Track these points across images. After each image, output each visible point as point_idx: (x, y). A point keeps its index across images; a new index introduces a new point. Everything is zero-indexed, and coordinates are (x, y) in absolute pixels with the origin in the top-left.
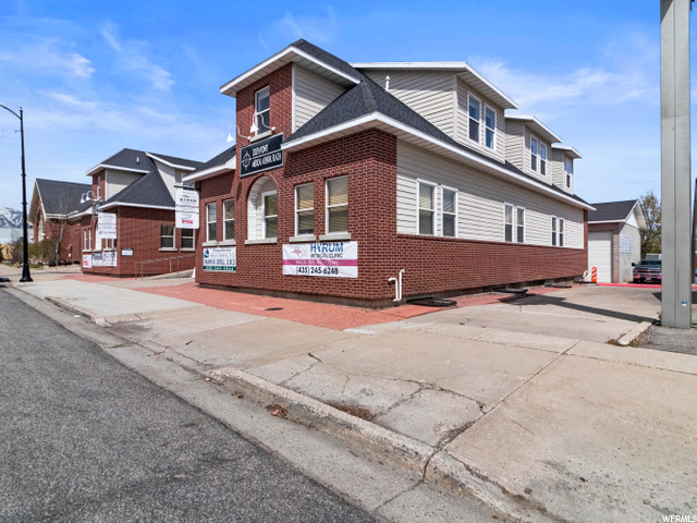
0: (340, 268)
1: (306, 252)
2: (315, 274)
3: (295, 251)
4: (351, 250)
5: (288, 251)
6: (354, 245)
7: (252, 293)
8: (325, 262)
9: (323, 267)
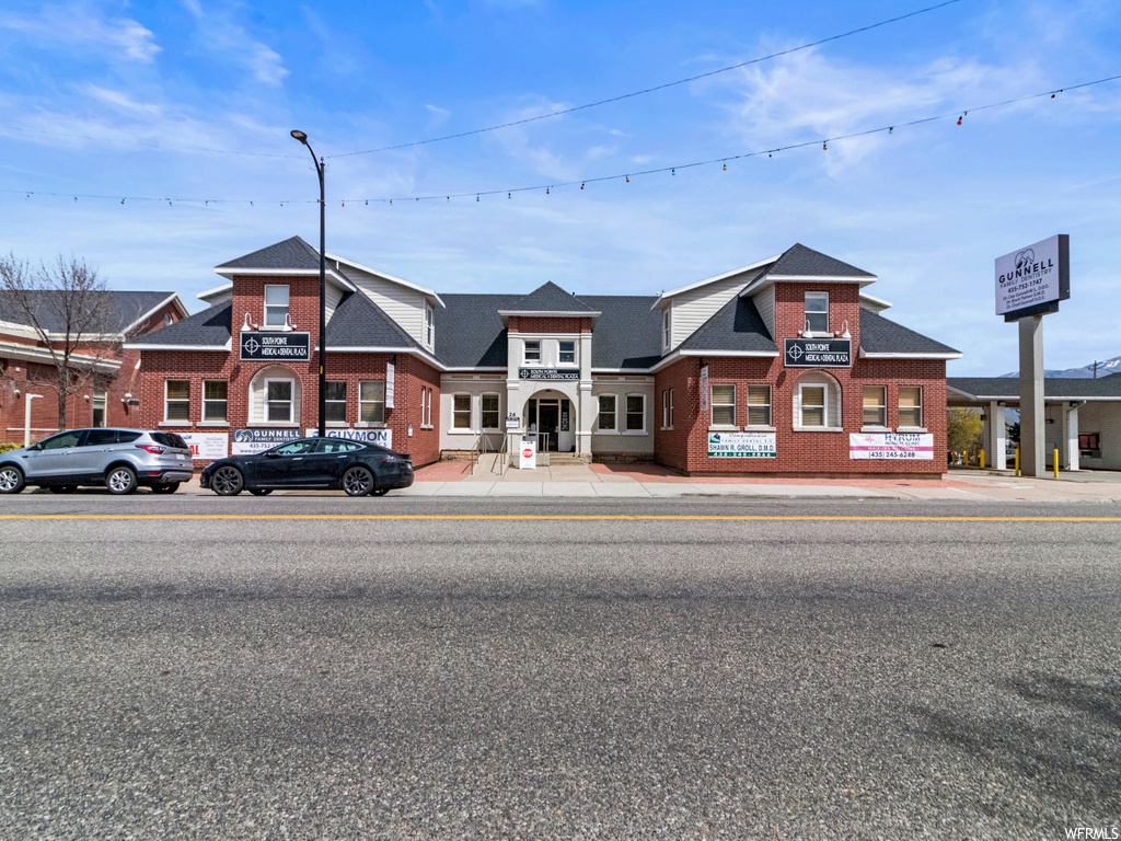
0: (916, 453)
1: (880, 440)
2: (891, 458)
3: (867, 440)
4: (927, 440)
5: (855, 439)
6: (931, 436)
7: (797, 477)
8: (900, 448)
9: (899, 452)
